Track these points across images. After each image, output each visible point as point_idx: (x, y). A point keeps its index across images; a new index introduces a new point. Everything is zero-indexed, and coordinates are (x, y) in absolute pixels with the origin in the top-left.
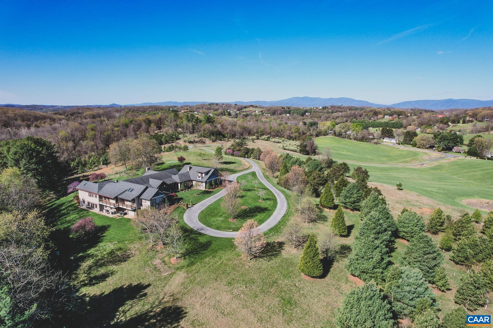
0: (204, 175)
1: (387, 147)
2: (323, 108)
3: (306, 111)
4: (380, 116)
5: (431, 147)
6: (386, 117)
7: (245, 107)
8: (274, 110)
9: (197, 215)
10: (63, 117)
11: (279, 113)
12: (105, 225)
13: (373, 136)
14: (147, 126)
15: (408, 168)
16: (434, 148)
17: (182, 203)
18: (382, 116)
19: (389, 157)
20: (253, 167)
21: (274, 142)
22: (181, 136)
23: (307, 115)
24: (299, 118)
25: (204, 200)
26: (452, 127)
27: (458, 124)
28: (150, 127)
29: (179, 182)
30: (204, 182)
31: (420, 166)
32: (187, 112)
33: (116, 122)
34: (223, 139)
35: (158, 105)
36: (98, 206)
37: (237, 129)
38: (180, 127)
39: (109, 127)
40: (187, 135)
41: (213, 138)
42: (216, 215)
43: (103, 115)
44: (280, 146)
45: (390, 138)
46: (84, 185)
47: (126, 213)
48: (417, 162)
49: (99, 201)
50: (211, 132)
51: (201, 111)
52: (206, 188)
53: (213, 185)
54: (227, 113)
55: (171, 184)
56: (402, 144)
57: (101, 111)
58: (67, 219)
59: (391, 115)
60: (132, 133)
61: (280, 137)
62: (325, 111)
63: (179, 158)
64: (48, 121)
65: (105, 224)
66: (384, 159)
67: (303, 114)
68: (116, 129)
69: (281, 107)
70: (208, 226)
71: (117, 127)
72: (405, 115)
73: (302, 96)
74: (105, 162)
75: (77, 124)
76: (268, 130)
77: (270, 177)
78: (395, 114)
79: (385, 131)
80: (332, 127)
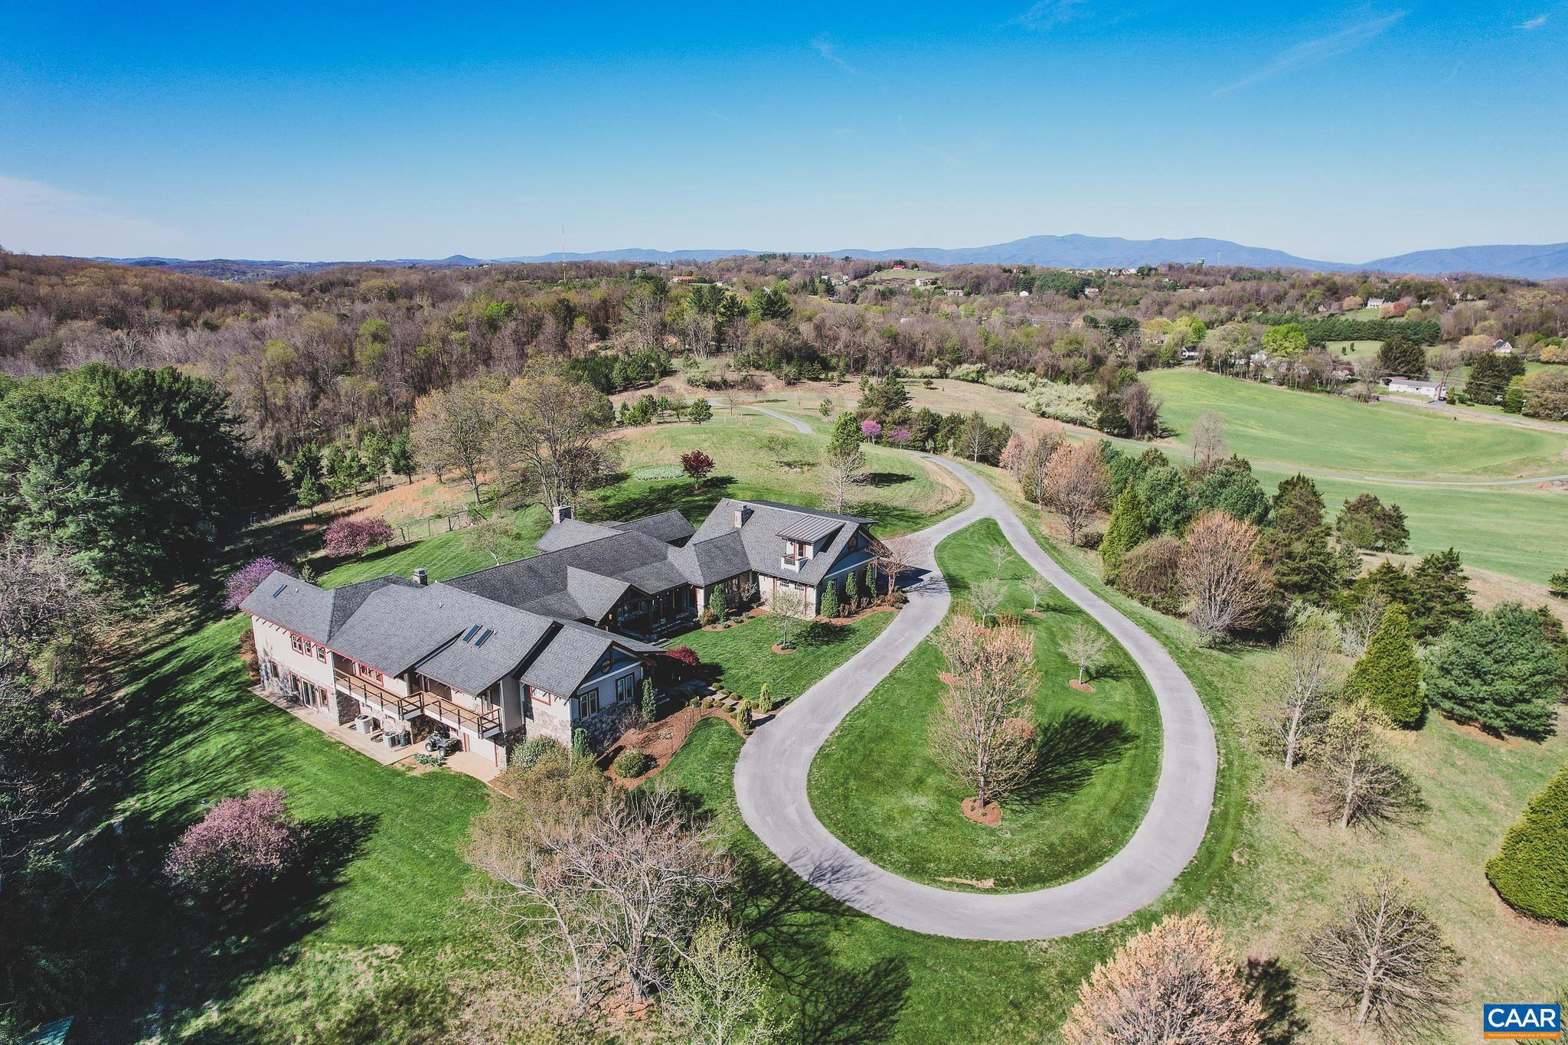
0: (809, 551)
1: (1407, 411)
2: (1140, 271)
3: (1086, 283)
4: (1349, 302)
6: (1373, 303)
7: (879, 268)
8: (978, 277)
9: (799, 773)
10: (296, 295)
11: (992, 287)
12: (354, 818)
13: (1350, 370)
14: (561, 328)
17: (718, 696)
18: (1358, 299)
19: (1424, 449)
20: (979, 498)
21: (1003, 388)
22: (676, 363)
23: (1089, 295)
24: (1066, 307)
25: (821, 677)
28: (571, 328)
29: (701, 582)
30: (812, 586)
31: (1560, 490)
32: (690, 281)
33: (455, 311)
34: (823, 376)
35: (595, 260)
36: (332, 700)
37: (871, 339)
38: (673, 332)
39: (433, 329)
40: (698, 359)
41: (789, 369)
42: (894, 779)
43: (421, 289)
44: (1023, 402)
45: (1409, 378)
46: (276, 595)
47: (459, 742)
48: (1543, 471)
49: (336, 680)
50: (782, 349)
51: (735, 280)
52: (818, 612)
53: (850, 597)
54: (821, 287)
55: (662, 593)
56: (1462, 401)
57: (415, 278)
58: (193, 755)
59: (1392, 296)
60: (511, 351)
61: (1020, 369)
62: (1151, 281)
63: (686, 460)
64: (246, 308)
65: (352, 810)
66: (1408, 458)
67: (1076, 292)
68: (456, 336)
69: (1000, 267)
70: (865, 850)
71: (462, 330)
72: (1444, 298)
73: (1060, 233)
74: (402, 463)
75: (330, 320)
76: (976, 345)
77: (1061, 546)
78: (1408, 294)
79: (1396, 353)
80: (1193, 338)
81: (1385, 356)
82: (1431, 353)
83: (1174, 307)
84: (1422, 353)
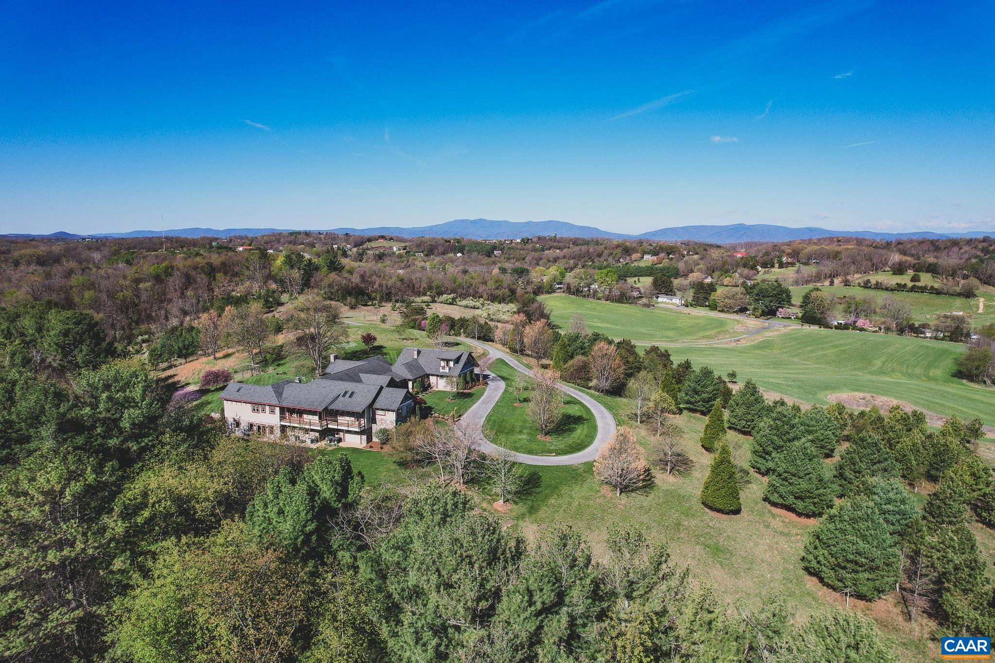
0: (451, 364)
1: (667, 311)
2: (523, 240)
3: (494, 248)
4: (635, 256)
5: (743, 310)
6: (646, 257)
8: (431, 245)
9: (479, 432)
11: (440, 251)
13: (640, 291)
15: (718, 348)
16: (748, 312)
17: (437, 414)
18: (639, 255)
19: (677, 329)
20: (491, 352)
21: (466, 307)
23: (497, 255)
24: (486, 262)
25: (470, 407)
26: (762, 275)
27: (773, 270)
29: (411, 378)
30: (456, 377)
31: (734, 344)
33: (133, 271)
34: (369, 303)
36: (277, 430)
38: (275, 281)
41: (350, 300)
42: (512, 431)
45: (667, 295)
46: (238, 391)
47: (342, 438)
48: (727, 336)
49: (280, 420)
50: (344, 288)
51: (281, 248)
52: (458, 388)
53: (469, 382)
56: (691, 306)
59: (655, 253)
61: (475, 297)
62: (529, 246)
63: (364, 337)
66: (670, 333)
67: (489, 254)
68: (143, 285)
71: (144, 282)
72: (679, 254)
73: (472, 218)
76: (448, 284)
78: (662, 252)
79: (660, 282)
80: (559, 277)
81: (655, 283)
82: (676, 282)
83: (545, 261)
84: (671, 282)
